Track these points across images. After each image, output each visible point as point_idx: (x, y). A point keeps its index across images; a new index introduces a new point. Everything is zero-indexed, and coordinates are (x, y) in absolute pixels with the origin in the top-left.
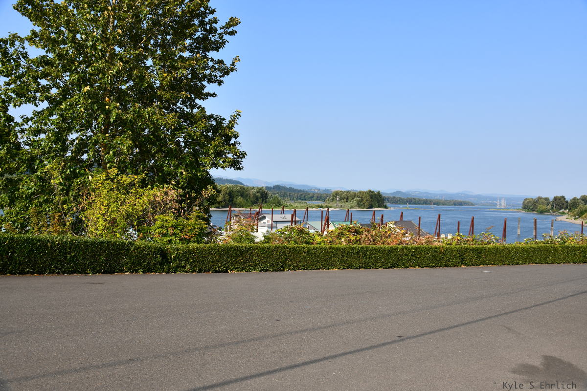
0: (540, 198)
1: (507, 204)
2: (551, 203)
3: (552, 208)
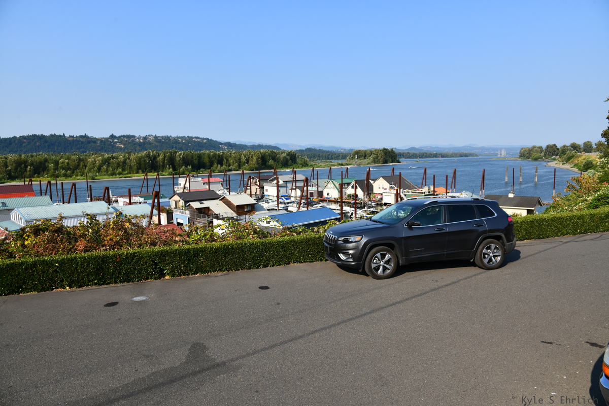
0: (534, 147)
1: (507, 154)
2: (544, 151)
3: (545, 156)
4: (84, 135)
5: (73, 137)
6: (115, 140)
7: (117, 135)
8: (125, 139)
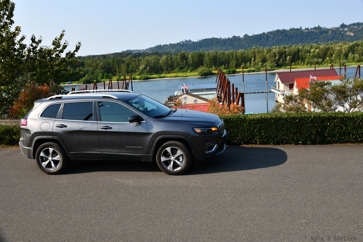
4: (317, 26)
5: (308, 29)
6: (345, 29)
7: (347, 24)
8: (356, 27)
